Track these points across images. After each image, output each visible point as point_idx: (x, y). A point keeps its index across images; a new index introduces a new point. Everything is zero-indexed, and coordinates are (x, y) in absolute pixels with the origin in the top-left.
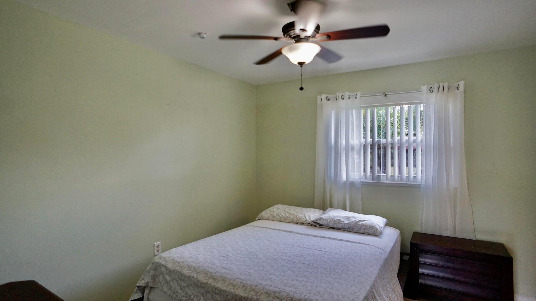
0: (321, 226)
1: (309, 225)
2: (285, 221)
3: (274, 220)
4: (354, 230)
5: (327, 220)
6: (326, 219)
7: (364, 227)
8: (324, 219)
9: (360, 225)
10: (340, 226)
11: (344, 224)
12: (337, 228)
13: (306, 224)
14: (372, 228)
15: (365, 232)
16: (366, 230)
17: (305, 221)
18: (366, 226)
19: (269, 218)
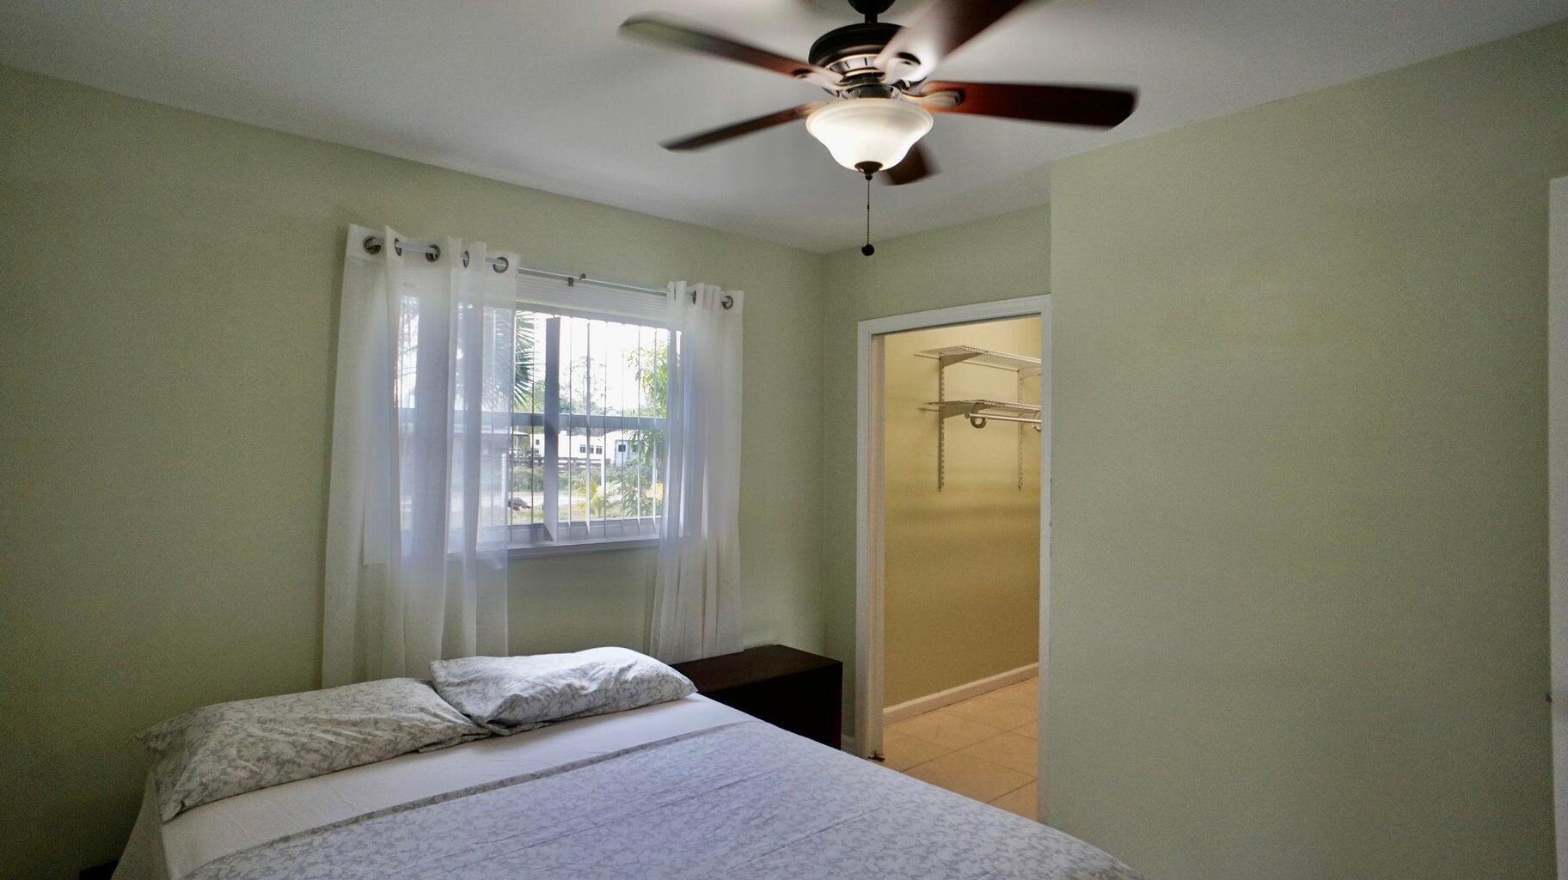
0: (515, 730)
1: (466, 742)
2: (355, 762)
3: (293, 776)
4: (624, 704)
5: (539, 700)
6: (534, 698)
7: (646, 685)
8: (526, 698)
9: (631, 683)
10: (580, 705)
11: (591, 694)
12: (574, 714)
13: (457, 741)
14: (667, 682)
15: (654, 698)
16: (653, 691)
17: (450, 731)
18: (649, 681)
19: (262, 779)
